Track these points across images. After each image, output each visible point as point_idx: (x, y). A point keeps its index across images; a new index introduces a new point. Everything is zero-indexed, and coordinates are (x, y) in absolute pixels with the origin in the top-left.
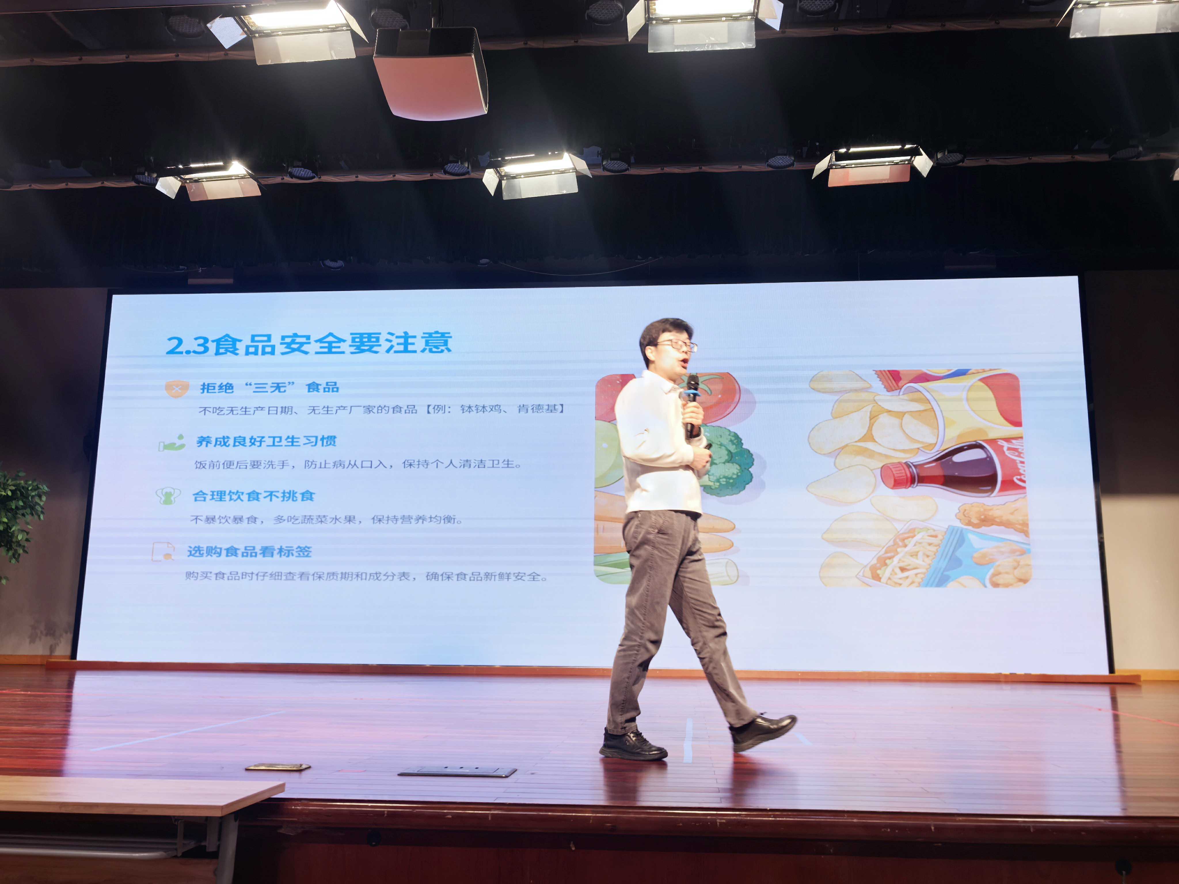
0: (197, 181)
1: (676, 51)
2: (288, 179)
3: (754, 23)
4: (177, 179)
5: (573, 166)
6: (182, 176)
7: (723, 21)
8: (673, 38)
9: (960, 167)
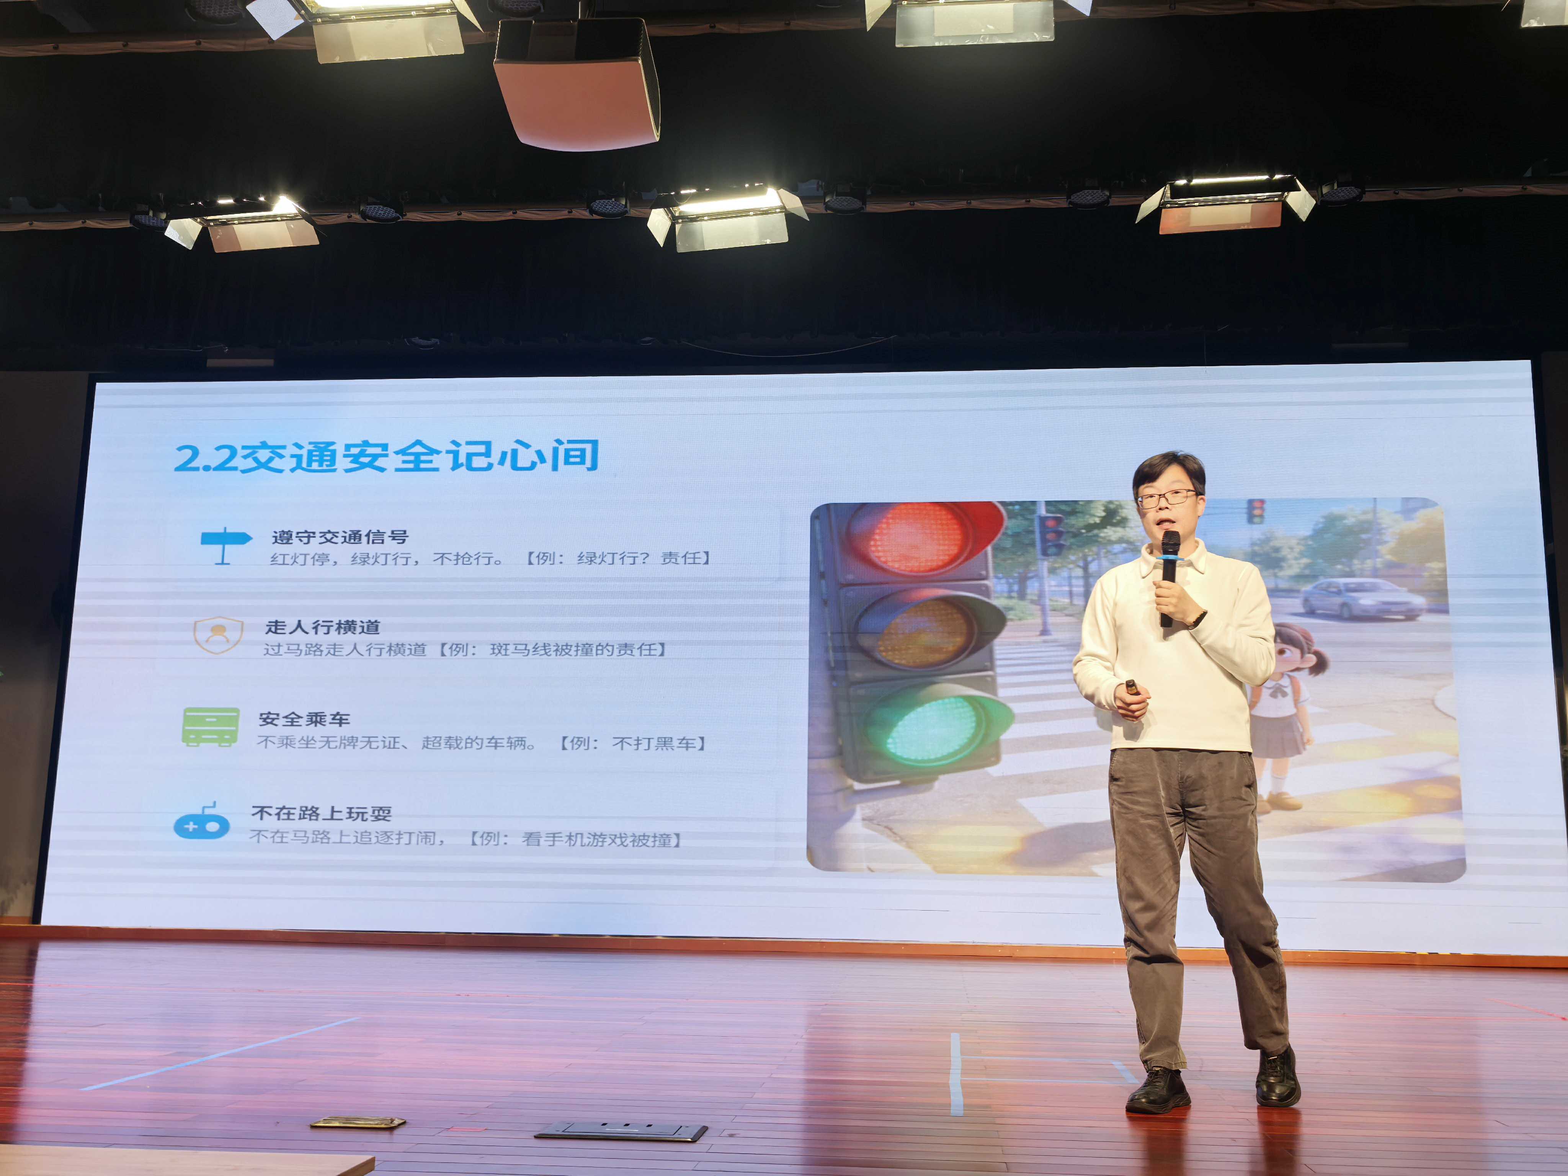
0: (224, 223)
1: (937, 44)
2: (355, 218)
3: (1052, 5)
4: (196, 220)
5: (780, 204)
6: (204, 217)
8: (932, 26)
9: (1358, 204)
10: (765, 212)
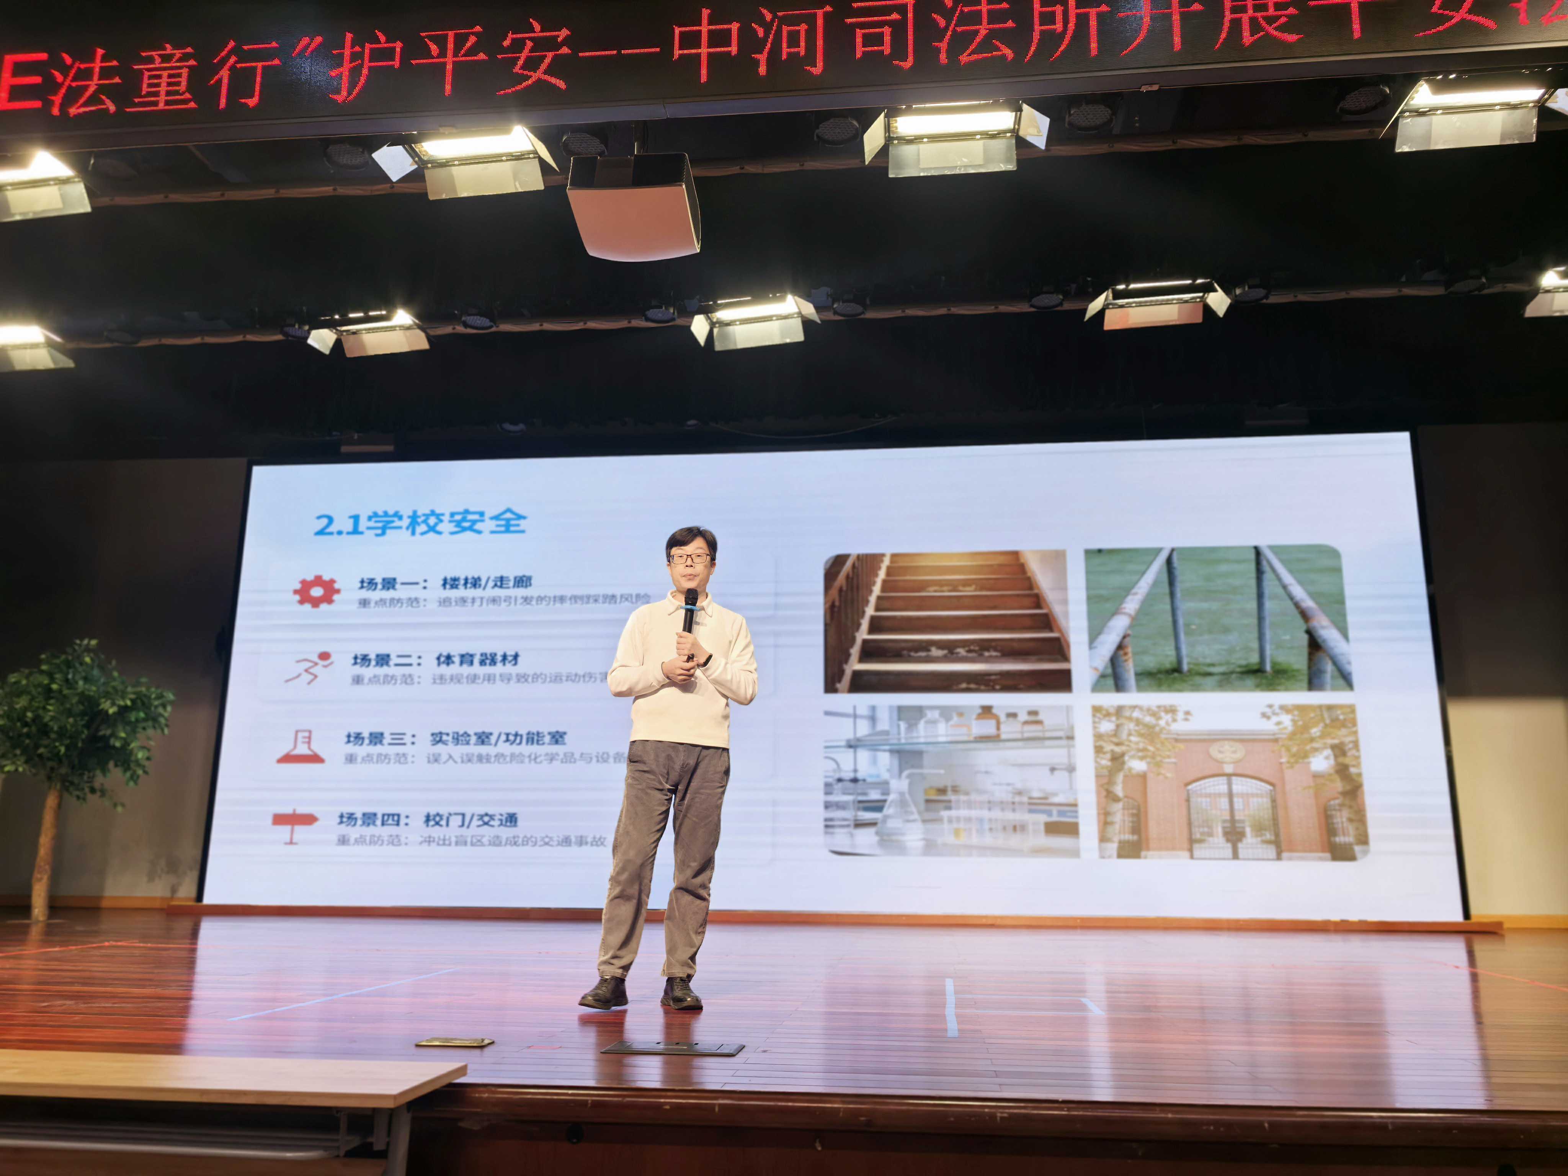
0: (354, 333)
1: (922, 174)
2: (460, 329)
3: (1014, 141)
4: (332, 331)
5: (796, 310)
6: (339, 328)
7: (978, 140)
8: (919, 160)
9: (1265, 304)
10: (786, 317)
